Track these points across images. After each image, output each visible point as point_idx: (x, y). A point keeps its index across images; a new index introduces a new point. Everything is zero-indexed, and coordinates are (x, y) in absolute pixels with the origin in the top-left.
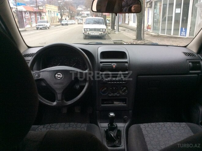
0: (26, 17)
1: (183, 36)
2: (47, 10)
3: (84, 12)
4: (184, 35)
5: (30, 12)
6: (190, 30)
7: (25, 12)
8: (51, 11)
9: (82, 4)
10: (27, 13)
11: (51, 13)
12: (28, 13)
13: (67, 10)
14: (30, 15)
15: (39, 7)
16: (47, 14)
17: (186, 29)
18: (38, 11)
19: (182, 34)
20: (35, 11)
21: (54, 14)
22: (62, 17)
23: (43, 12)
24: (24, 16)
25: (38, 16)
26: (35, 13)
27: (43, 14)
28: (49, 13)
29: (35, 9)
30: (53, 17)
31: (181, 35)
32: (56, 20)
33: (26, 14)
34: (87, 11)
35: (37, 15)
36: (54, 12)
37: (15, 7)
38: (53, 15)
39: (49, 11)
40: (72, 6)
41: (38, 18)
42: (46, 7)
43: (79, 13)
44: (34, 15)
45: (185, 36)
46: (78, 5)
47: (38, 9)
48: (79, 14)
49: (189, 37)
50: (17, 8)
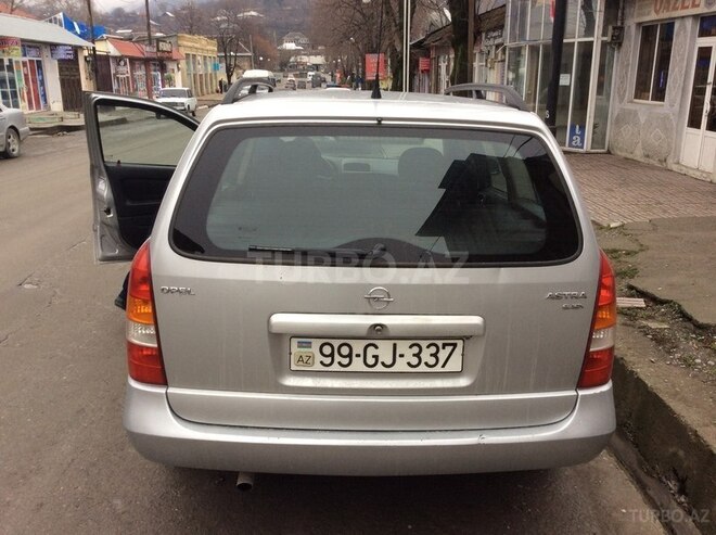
0: (121, 76)
1: (577, 147)
2: (183, 51)
3: (305, 59)
4: (579, 144)
5: (133, 60)
6: (594, 133)
7: (118, 60)
8: (194, 56)
9: (299, 28)
10: (122, 63)
11: (194, 63)
12: (125, 64)
13: (246, 52)
14: (133, 69)
15: (161, 44)
16: (183, 64)
17: (583, 128)
18: (155, 56)
19: (573, 143)
20: (147, 55)
21: (205, 64)
22: (229, 77)
23: (171, 59)
24: (113, 72)
25: (155, 71)
26: (146, 61)
27: (171, 66)
28: (188, 63)
29: (148, 51)
30: (201, 75)
31: (570, 145)
32: (211, 84)
33: (119, 64)
34: (316, 55)
35: (152, 68)
36: (205, 57)
37: (90, 45)
38: (200, 69)
39: (187, 55)
40: (264, 36)
41: (155, 77)
42: (180, 42)
43: (288, 62)
44: (143, 67)
45: (582, 147)
46: (284, 31)
47: (155, 50)
48: (286, 65)
49: (593, 151)
50: (94, 48)
